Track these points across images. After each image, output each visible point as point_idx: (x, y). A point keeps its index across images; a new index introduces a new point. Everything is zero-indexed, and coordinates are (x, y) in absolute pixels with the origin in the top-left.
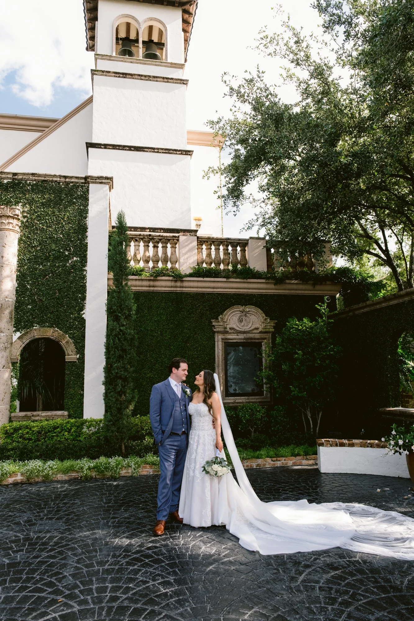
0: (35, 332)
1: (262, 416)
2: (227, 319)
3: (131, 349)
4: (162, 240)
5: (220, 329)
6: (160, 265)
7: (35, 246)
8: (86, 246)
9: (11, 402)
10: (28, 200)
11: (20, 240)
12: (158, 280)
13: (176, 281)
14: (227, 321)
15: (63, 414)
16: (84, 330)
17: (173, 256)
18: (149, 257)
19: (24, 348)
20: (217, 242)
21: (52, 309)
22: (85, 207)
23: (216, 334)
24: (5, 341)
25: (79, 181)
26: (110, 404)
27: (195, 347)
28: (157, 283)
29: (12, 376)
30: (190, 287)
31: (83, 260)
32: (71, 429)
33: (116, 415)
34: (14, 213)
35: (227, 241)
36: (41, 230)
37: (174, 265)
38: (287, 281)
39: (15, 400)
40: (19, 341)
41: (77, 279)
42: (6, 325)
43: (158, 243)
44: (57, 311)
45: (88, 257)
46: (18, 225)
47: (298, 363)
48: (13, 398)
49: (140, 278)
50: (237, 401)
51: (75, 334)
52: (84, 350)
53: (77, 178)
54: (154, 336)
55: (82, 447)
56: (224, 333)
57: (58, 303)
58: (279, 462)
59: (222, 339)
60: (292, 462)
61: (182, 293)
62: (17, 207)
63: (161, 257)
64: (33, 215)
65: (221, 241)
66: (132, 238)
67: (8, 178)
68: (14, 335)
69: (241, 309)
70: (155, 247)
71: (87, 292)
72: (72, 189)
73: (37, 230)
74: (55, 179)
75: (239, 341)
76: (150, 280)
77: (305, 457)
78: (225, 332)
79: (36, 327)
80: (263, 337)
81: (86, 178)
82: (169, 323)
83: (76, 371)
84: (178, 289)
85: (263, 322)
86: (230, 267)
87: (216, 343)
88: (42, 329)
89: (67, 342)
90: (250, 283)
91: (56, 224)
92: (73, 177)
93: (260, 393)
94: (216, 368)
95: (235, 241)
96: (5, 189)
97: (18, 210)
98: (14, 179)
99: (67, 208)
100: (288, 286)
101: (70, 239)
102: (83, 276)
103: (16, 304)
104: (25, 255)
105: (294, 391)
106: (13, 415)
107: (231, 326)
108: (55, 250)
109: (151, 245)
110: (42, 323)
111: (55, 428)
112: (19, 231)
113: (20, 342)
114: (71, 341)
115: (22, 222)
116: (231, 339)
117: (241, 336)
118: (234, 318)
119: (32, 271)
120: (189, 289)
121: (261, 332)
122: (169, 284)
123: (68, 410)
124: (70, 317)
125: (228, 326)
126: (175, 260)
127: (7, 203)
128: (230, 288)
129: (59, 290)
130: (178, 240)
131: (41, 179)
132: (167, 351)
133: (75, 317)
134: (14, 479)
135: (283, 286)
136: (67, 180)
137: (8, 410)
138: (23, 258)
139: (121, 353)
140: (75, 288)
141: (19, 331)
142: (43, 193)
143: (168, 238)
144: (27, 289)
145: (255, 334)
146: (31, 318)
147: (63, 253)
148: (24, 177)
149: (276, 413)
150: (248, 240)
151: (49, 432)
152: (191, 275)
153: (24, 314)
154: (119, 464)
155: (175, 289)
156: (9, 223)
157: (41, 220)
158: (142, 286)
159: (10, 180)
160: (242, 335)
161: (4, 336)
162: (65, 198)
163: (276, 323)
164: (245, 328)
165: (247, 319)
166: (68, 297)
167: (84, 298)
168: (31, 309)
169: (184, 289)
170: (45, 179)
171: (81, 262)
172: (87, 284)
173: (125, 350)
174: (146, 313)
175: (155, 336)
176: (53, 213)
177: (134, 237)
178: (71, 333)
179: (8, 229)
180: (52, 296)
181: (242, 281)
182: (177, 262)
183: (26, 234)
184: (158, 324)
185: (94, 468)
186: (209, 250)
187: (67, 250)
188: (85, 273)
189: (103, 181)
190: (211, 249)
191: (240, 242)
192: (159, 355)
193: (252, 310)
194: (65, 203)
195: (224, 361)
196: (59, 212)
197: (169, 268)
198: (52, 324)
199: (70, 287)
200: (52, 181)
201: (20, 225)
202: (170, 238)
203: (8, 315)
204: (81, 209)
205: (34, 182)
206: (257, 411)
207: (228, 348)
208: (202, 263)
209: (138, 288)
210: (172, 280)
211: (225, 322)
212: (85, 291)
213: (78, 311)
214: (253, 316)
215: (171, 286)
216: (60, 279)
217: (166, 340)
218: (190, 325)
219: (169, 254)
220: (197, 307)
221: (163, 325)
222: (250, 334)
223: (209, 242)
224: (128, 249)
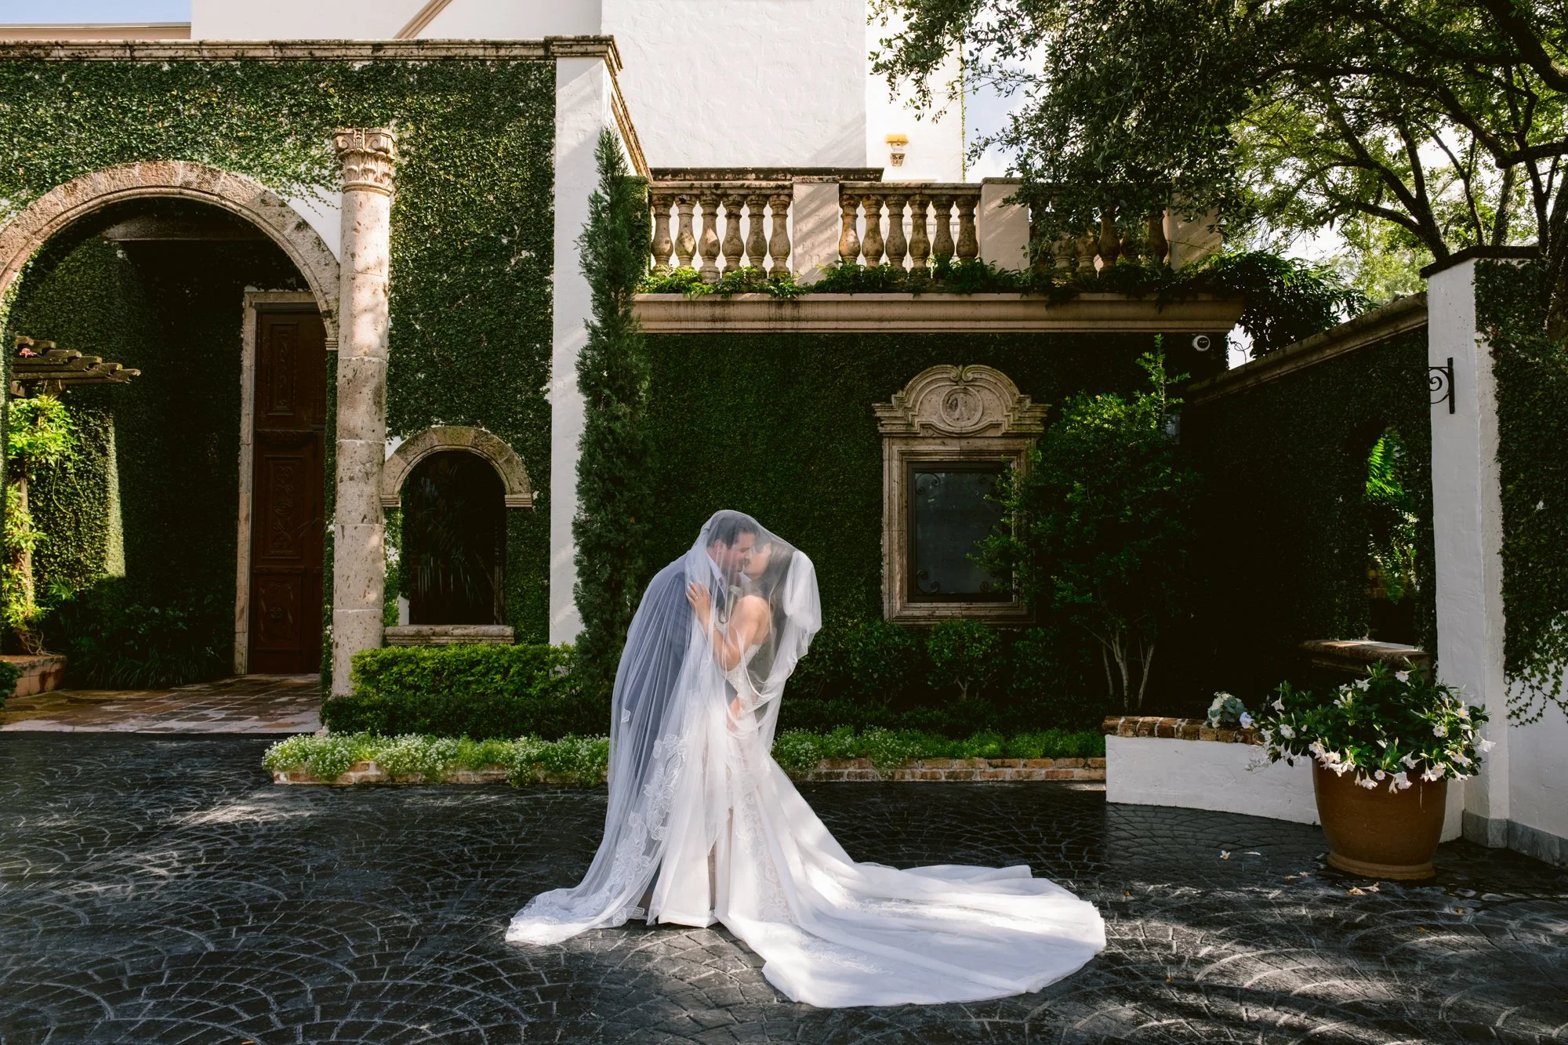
0: (435, 437)
1: (985, 654)
2: (916, 401)
3: (636, 477)
4: (749, 198)
5: (894, 428)
6: (745, 262)
7: (430, 226)
8: (550, 220)
9: (386, 600)
10: (409, 111)
11: (395, 212)
12: (734, 303)
13: (780, 304)
14: (914, 406)
15: (502, 633)
16: (549, 430)
17: (777, 239)
18: (716, 244)
19: (411, 474)
20: (894, 195)
21: (473, 380)
22: (548, 120)
23: (886, 442)
24: (365, 458)
25: (530, 53)
27: (829, 473)
28: (732, 311)
29: (385, 540)
31: (543, 256)
32: (510, 667)
33: (601, 639)
34: (376, 146)
35: (921, 194)
36: (443, 186)
37: (780, 264)
38: (1085, 296)
39: (395, 597)
40: (397, 458)
41: (531, 304)
42: (367, 419)
43: (740, 205)
44: (485, 385)
45: (556, 249)
46: (388, 175)
47: (1075, 517)
48: (389, 593)
49: (689, 297)
50: (937, 613)
51: (527, 440)
52: (549, 480)
53: (525, 45)
54: (725, 447)
55: (529, 710)
56: (906, 438)
57: (486, 366)
58: (1009, 770)
59: (902, 453)
60: (1043, 771)
61: (797, 336)
62: (385, 131)
63: (748, 243)
64: (423, 147)
65: (906, 192)
66: (673, 196)
67: (362, 58)
68: (387, 443)
69: (952, 375)
70: (734, 217)
71: (554, 336)
72: (514, 75)
73: (434, 185)
74: (472, 52)
75: (947, 458)
76: (713, 303)
77: (1081, 760)
78: (910, 436)
79: (438, 425)
80: (1011, 447)
81: (547, 44)
82: (763, 413)
83: (532, 532)
84: (788, 325)
85: (1014, 409)
86: (931, 264)
87: (886, 464)
88: (450, 430)
89: (508, 461)
90: (980, 303)
91: (479, 168)
92: (515, 43)
93: (1003, 596)
94: (885, 528)
95: (945, 192)
96: (357, 86)
97: (388, 137)
98: (376, 58)
99: (504, 125)
100: (1085, 311)
101: (512, 204)
102: (545, 296)
103: (390, 370)
104: (408, 249)
105: (1063, 590)
106: (390, 630)
107: (924, 420)
108: (476, 235)
109: (722, 211)
110: (449, 414)
111: (474, 663)
112: (390, 189)
113: (402, 461)
114: (518, 458)
115: (399, 169)
116: (927, 454)
117: (954, 446)
118: (934, 398)
119: (425, 289)
120: (816, 325)
121: (1005, 436)
122: (763, 311)
123: (513, 622)
124: (516, 400)
125: (916, 420)
126: (782, 250)
127: (363, 120)
128: (924, 320)
129: (487, 334)
130: (790, 196)
131: (439, 54)
132: (759, 485)
133: (527, 400)
134: (361, 774)
135: (1073, 311)
136: (502, 52)
137: (377, 620)
138: (403, 257)
139: (610, 486)
140: (526, 327)
141: (398, 434)
142: (445, 90)
143: (764, 192)
144: (415, 332)
145: (990, 441)
146: (424, 402)
147: (497, 240)
148: (400, 52)
149: (1024, 646)
150: (979, 188)
151: (459, 671)
152: (820, 288)
153: (409, 394)
154: (600, 753)
155: (779, 325)
156: (366, 171)
157: (441, 159)
158: (695, 320)
159: (367, 63)
160: (956, 442)
161: (362, 445)
162: (498, 99)
163: (1049, 412)
164: (963, 424)
165: (968, 398)
166: (510, 351)
167: (547, 353)
168: (424, 381)
169: (803, 325)
170: (449, 54)
171: (540, 262)
172: (555, 318)
173: (621, 479)
174: (706, 389)
175: (729, 446)
176: (469, 141)
177: (676, 192)
178: (519, 439)
179: (365, 185)
180: (471, 349)
181: (956, 298)
182: (787, 254)
183: (408, 197)
184: (734, 416)
185: (540, 758)
186: (873, 220)
187: (504, 232)
188: (548, 290)
189: (590, 48)
190: (879, 216)
191: (958, 192)
193: (984, 376)
194: (499, 112)
195: (905, 510)
196: (485, 137)
197: (768, 270)
198: (472, 417)
199: (515, 327)
200: (466, 58)
201: (393, 174)
202: (768, 192)
203: (370, 395)
204: (537, 127)
205: (425, 64)
206: (974, 639)
207: (917, 475)
208: (856, 254)
209: (684, 325)
210: (769, 303)
211: (911, 409)
212: (549, 336)
213: (534, 385)
214: (987, 391)
215: (767, 316)
216: (490, 307)
217: (755, 456)
218: (818, 417)
219: (768, 234)
220: (836, 371)
221: (749, 419)
222: (977, 441)
223: (873, 198)
224: (662, 225)
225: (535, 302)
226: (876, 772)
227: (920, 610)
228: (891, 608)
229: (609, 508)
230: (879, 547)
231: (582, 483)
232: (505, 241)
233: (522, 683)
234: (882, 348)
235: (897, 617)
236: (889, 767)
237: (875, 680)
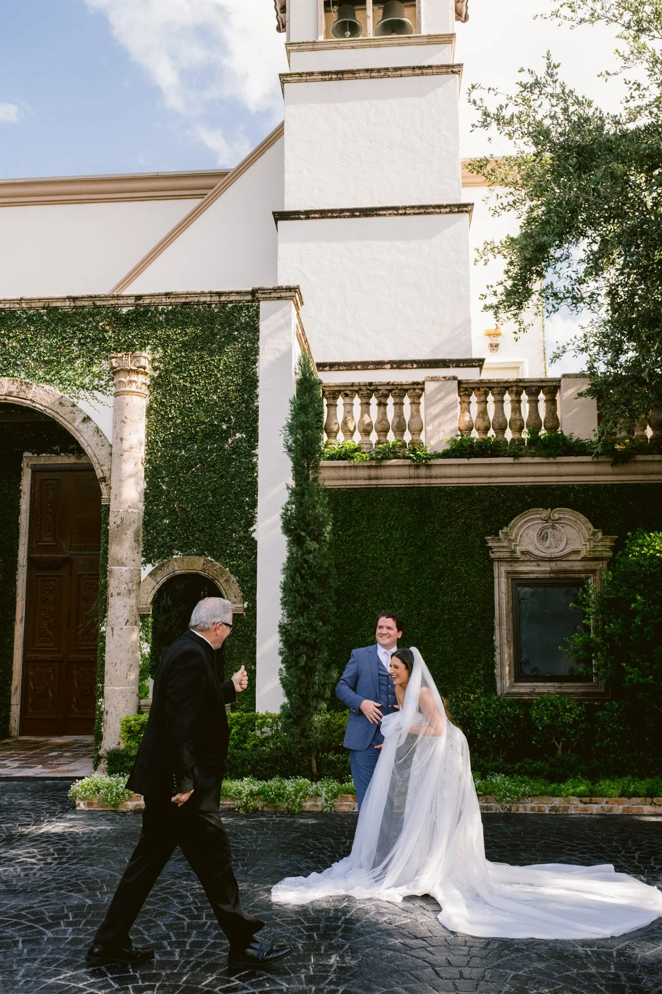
0: (176, 564)
1: (574, 720)
2: (517, 535)
3: (323, 594)
4: (393, 392)
5: (502, 554)
6: (391, 437)
7: (173, 417)
8: (256, 412)
9: (141, 680)
10: (160, 340)
11: (150, 409)
12: (384, 467)
13: (417, 467)
14: (516, 538)
16: (255, 559)
17: (413, 420)
18: (370, 424)
19: (159, 591)
20: (497, 387)
21: (202, 524)
22: (254, 344)
23: (496, 564)
24: (128, 580)
25: (242, 298)
26: (289, 688)
27: (454, 587)
28: (383, 472)
29: (140, 637)
30: (445, 477)
31: (251, 437)
33: (299, 708)
34: (138, 365)
35: (517, 386)
36: (182, 390)
37: (416, 437)
38: (640, 457)
39: (147, 678)
40: (150, 579)
41: (243, 470)
42: (130, 553)
43: (387, 396)
44: (210, 527)
45: (260, 431)
46: (145, 384)
47: (638, 620)
48: (142, 676)
49: (352, 463)
50: (537, 690)
51: (240, 566)
52: (255, 594)
53: (238, 293)
54: (379, 569)
55: (246, 760)
56: (510, 561)
57: (211, 514)
58: (595, 806)
59: (508, 573)
60: (621, 807)
61: (430, 489)
62: (144, 354)
63: (393, 423)
64: (169, 364)
65: (505, 385)
66: (339, 392)
67: (128, 305)
68: (142, 568)
69: (543, 516)
70: (382, 404)
71: (259, 493)
72: (231, 313)
73: (176, 390)
74: (202, 299)
75: (541, 576)
76: (369, 467)
77: (649, 799)
78: (513, 560)
79: (178, 555)
80: (589, 568)
81: (253, 292)
82: (406, 545)
83: (243, 631)
84: (423, 481)
85: (589, 540)
86: (525, 435)
87: (496, 580)
88: (186, 559)
89: (227, 581)
90: (562, 463)
91: (207, 377)
92: (232, 293)
93: (586, 678)
94: (497, 627)
95: (534, 384)
96: (125, 324)
97: (145, 357)
98: (137, 305)
99: (224, 348)
100: (640, 468)
101: (229, 401)
102: (252, 465)
103: (145, 518)
104: (158, 433)
105: (631, 673)
106: (143, 702)
107: (523, 548)
108: (205, 423)
109: (374, 401)
110: (185, 548)
112: (146, 393)
113: (153, 582)
114: (234, 579)
115: (153, 379)
116: (526, 573)
117: (546, 567)
118: (530, 532)
119: (169, 461)
120: (444, 481)
121: (584, 559)
122: (405, 472)
124: (232, 538)
125: (518, 548)
126: (418, 428)
127: (128, 346)
128: (521, 476)
129: (212, 491)
130: (423, 390)
131: (180, 301)
133: (240, 537)
134: (136, 803)
135: (632, 468)
136: (223, 298)
137: (135, 695)
138: (155, 440)
139: (306, 600)
140: (239, 486)
141: (150, 562)
142: (184, 324)
143: (404, 387)
144: (162, 491)
145: (573, 563)
146: (168, 539)
147: (219, 426)
148: (153, 300)
149: (603, 715)
150: (560, 381)
152: (446, 455)
153: (158, 534)
154: (301, 790)
155: (416, 481)
156: (130, 382)
157: (181, 372)
158: (356, 479)
159: (131, 308)
160: (547, 564)
161: (126, 570)
162: (219, 330)
163: (616, 541)
164: (552, 551)
165: (555, 532)
166: (228, 503)
167: (254, 504)
168: (168, 525)
169: (434, 481)
170: (187, 301)
171: (249, 441)
172: (259, 480)
173: (313, 595)
174: (365, 527)
175: (381, 568)
176: (200, 359)
177: (342, 389)
178: (234, 565)
179: (130, 391)
180: (201, 502)
181: (545, 460)
182: (421, 430)
183: (159, 397)
184: (385, 546)
185: (259, 793)
186: (483, 405)
187: (224, 421)
188: (255, 460)
189: (283, 294)
190: (486, 402)
191: (544, 384)
192: (388, 602)
193: (567, 516)
194: (221, 338)
195: (511, 614)
196: (211, 356)
197: (407, 442)
198: (202, 550)
199: (231, 486)
200: (198, 303)
201: (148, 383)
202: (407, 387)
203: (132, 536)
204: (247, 348)
205: (170, 308)
206: (566, 710)
207: (519, 588)
208: (471, 429)
209: (349, 482)
210: (409, 466)
211: (513, 541)
212: (255, 492)
213: (245, 527)
214: (569, 527)
215: (408, 476)
216: (214, 472)
217: (401, 575)
218: (446, 547)
219: (407, 416)
220: (458, 513)
221: (396, 549)
222: (563, 563)
223: (482, 389)
224: (332, 412)
225: (245, 469)
226: (498, 806)
227: (524, 688)
228: (503, 686)
229: (305, 616)
230: (492, 641)
231: (285, 597)
232: (224, 427)
233: (240, 740)
234: (491, 497)
235: (507, 694)
236: (507, 802)
237: (493, 739)
